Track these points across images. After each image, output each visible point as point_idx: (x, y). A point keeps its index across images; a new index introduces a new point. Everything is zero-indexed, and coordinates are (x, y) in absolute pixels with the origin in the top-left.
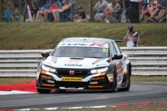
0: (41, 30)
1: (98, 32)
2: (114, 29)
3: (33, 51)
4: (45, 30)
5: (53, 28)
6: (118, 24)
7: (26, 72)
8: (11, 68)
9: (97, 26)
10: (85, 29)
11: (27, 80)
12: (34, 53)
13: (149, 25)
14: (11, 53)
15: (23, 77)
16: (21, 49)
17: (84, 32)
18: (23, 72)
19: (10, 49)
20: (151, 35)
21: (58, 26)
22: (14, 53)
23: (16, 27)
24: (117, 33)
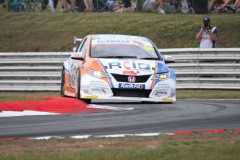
0: (67, 24)
1: (148, 26)
2: (172, 22)
3: (55, 53)
4: (72, 23)
5: (83, 20)
6: (177, 15)
7: (45, 84)
8: (22, 78)
9: (147, 18)
10: (130, 23)
11: (46, 95)
12: (55, 56)
13: (222, 16)
14: (23, 57)
15: (40, 91)
16: (37, 50)
17: (128, 27)
18: (39, 84)
19: (22, 51)
20: (224, 30)
21: (90, 18)
22: (27, 56)
23: (31, 18)
24: (176, 28)
